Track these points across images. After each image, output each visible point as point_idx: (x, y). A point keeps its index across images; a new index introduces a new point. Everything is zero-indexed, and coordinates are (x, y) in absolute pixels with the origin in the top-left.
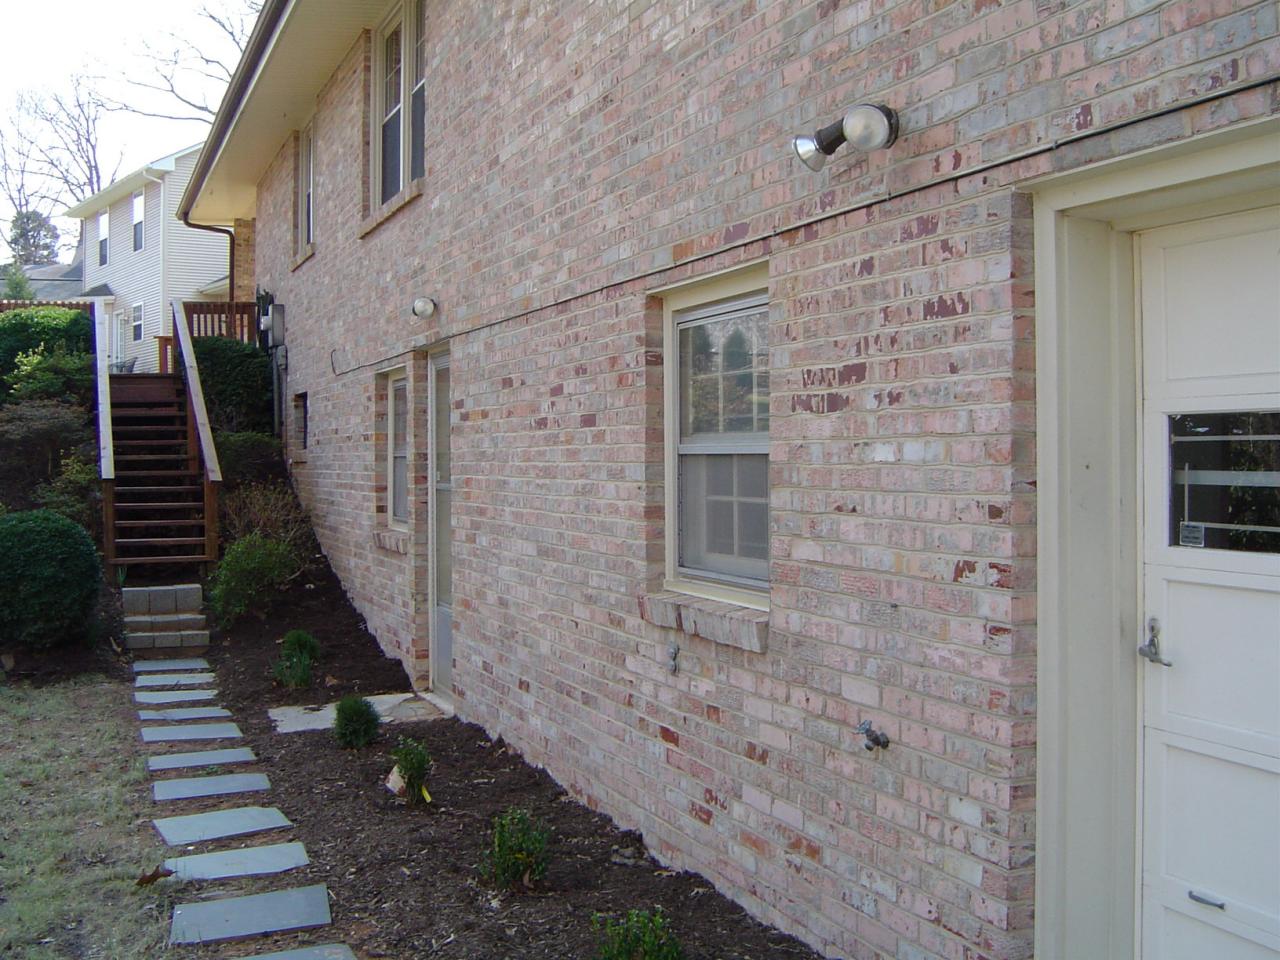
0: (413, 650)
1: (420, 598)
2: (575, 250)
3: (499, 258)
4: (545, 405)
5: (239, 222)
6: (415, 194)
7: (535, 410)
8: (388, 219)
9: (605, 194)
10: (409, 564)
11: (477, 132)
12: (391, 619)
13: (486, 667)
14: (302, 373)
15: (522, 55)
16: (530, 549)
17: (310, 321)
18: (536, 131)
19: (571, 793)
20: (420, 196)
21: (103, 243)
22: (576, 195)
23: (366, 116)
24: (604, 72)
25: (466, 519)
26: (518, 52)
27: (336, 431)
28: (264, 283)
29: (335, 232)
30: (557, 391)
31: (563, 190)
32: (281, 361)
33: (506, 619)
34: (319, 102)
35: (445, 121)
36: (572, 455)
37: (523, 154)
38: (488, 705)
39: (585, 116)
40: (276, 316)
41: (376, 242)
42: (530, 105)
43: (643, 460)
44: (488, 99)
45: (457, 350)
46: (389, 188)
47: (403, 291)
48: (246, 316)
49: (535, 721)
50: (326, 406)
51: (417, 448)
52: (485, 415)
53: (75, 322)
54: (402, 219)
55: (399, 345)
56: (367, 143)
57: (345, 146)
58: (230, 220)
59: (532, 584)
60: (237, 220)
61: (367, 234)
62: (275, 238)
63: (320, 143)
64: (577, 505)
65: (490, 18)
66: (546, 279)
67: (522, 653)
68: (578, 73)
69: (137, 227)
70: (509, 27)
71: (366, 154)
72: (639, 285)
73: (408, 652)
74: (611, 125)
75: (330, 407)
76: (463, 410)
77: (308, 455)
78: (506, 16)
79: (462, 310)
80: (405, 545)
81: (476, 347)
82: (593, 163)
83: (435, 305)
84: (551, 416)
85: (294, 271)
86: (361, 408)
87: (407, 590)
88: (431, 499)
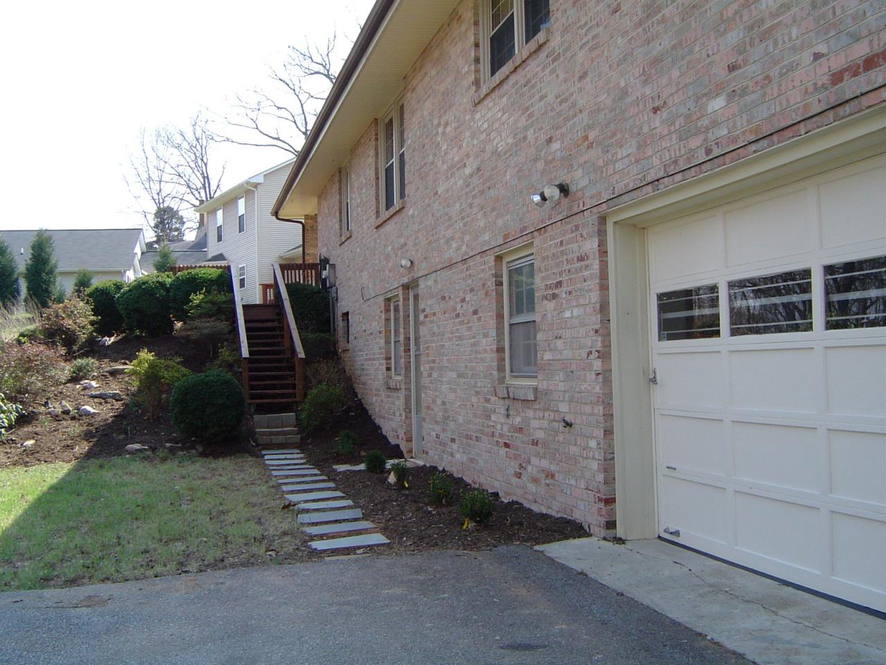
0: (404, 437)
1: (407, 411)
2: (468, 236)
3: (439, 239)
4: (459, 307)
5: (307, 217)
6: (401, 207)
7: (455, 309)
8: (389, 219)
9: (479, 211)
10: (402, 394)
11: (428, 178)
12: (394, 424)
13: (437, 436)
14: (346, 301)
15: (446, 144)
16: (454, 375)
17: (350, 273)
18: (453, 180)
19: (472, 485)
20: (403, 208)
21: (219, 228)
22: (468, 211)
23: (376, 163)
24: (478, 158)
25: (427, 366)
26: (444, 142)
27: (365, 331)
28: (323, 251)
29: (363, 224)
30: (463, 300)
31: (463, 209)
32: (334, 295)
33: (446, 410)
34: (352, 154)
35: (414, 172)
36: (469, 328)
37: (447, 191)
38: (438, 455)
39: (471, 176)
40: (332, 271)
41: (383, 230)
42: (450, 168)
43: (495, 327)
44: (433, 163)
45: (422, 285)
46: (389, 203)
47: (396, 255)
48: (313, 271)
49: (458, 456)
50: (359, 318)
51: (405, 335)
52: (434, 314)
53: (221, 276)
54: (395, 219)
55: (395, 283)
56: (378, 178)
57: (366, 179)
58: (302, 216)
59: (455, 392)
60: (306, 215)
61: (378, 226)
62: (328, 227)
63: (353, 176)
64: (472, 351)
65: (432, 124)
66: (458, 249)
67: (452, 425)
68: (468, 156)
69: (241, 218)
70: (440, 130)
71: (377, 184)
72: (492, 251)
73: (402, 440)
74: (481, 181)
75: (361, 319)
76: (425, 313)
77: (350, 346)
78: (439, 125)
79: (424, 264)
80: (400, 385)
81: (430, 283)
82: (474, 197)
83: (412, 262)
84: (461, 312)
85: (340, 245)
86: (377, 318)
87: (401, 407)
88: (413, 360)
